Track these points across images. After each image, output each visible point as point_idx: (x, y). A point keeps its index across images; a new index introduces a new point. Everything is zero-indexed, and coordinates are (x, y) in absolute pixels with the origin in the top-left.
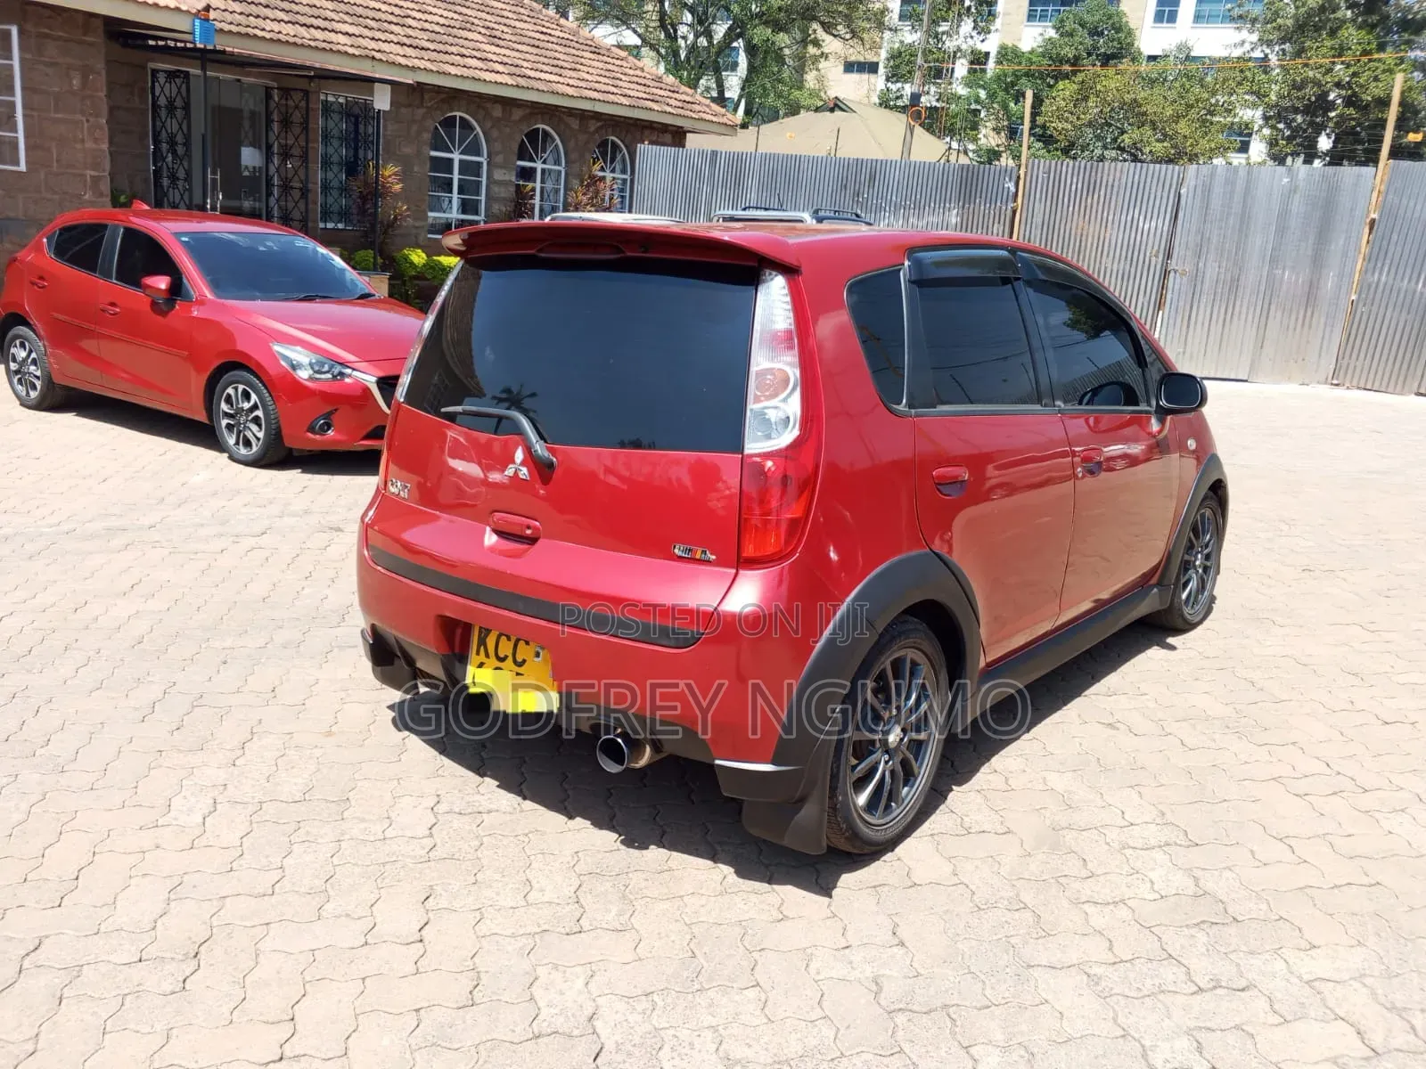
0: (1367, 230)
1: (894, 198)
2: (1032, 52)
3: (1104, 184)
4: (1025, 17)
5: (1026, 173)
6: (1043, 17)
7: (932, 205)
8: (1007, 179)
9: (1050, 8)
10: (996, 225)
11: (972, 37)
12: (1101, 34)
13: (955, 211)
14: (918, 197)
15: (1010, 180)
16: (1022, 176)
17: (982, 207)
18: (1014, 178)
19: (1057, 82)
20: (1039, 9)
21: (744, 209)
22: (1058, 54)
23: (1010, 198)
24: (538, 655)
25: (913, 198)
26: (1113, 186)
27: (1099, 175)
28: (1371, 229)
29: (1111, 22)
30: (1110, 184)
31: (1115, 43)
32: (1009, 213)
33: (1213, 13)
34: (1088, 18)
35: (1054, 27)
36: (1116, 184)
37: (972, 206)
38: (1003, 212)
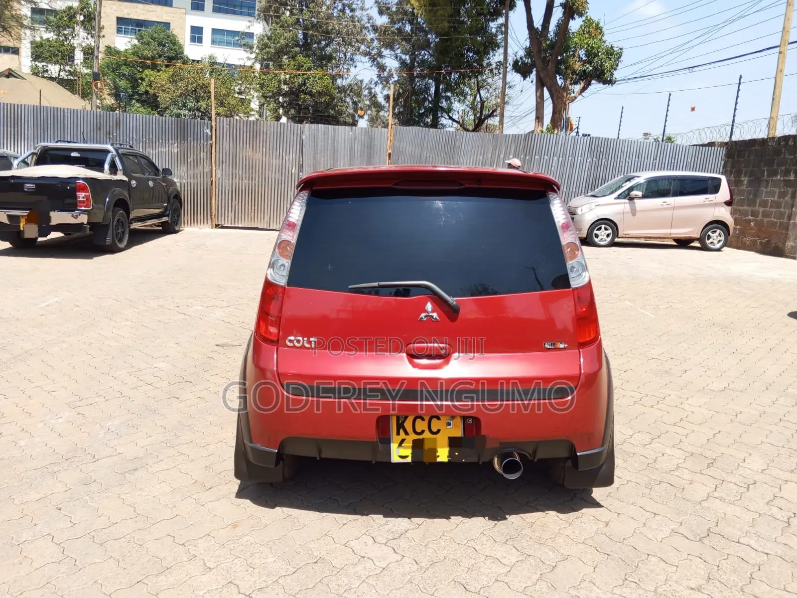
0: (388, 158)
1: (134, 136)
2: (126, 51)
3: (262, 132)
4: (115, 31)
5: (216, 125)
6: (126, 32)
7: (161, 141)
8: (205, 128)
9: (130, 28)
10: (202, 153)
11: (87, 39)
12: (164, 46)
13: (176, 145)
14: (151, 136)
15: (207, 128)
16: (214, 126)
17: (192, 143)
18: (210, 127)
19: (143, 71)
20: (123, 27)
21: (57, 142)
22: (142, 55)
23: (209, 138)
24: (449, 424)
25: (147, 137)
26: (266, 133)
27: (258, 127)
28: (389, 158)
29: (169, 39)
30: (265, 132)
31: (174, 52)
32: (209, 146)
33: (221, 40)
34: (156, 36)
35: (137, 38)
36: (268, 132)
37: (186, 142)
38: (205, 146)
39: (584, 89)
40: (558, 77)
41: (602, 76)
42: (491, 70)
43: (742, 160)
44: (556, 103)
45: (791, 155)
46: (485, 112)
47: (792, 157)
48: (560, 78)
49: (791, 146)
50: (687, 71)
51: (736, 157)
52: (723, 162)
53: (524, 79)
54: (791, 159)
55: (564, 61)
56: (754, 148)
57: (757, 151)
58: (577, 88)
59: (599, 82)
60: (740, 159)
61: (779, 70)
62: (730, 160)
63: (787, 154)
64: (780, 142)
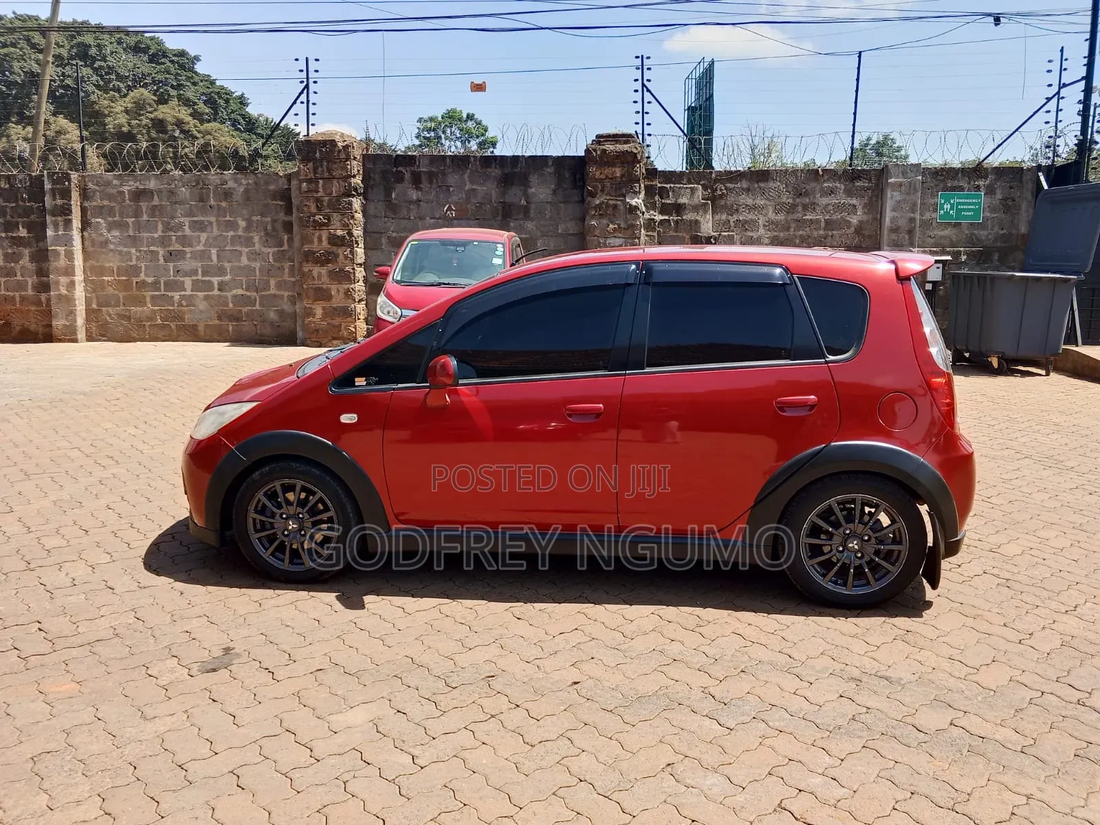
45: (9, 202)
47: (13, 205)
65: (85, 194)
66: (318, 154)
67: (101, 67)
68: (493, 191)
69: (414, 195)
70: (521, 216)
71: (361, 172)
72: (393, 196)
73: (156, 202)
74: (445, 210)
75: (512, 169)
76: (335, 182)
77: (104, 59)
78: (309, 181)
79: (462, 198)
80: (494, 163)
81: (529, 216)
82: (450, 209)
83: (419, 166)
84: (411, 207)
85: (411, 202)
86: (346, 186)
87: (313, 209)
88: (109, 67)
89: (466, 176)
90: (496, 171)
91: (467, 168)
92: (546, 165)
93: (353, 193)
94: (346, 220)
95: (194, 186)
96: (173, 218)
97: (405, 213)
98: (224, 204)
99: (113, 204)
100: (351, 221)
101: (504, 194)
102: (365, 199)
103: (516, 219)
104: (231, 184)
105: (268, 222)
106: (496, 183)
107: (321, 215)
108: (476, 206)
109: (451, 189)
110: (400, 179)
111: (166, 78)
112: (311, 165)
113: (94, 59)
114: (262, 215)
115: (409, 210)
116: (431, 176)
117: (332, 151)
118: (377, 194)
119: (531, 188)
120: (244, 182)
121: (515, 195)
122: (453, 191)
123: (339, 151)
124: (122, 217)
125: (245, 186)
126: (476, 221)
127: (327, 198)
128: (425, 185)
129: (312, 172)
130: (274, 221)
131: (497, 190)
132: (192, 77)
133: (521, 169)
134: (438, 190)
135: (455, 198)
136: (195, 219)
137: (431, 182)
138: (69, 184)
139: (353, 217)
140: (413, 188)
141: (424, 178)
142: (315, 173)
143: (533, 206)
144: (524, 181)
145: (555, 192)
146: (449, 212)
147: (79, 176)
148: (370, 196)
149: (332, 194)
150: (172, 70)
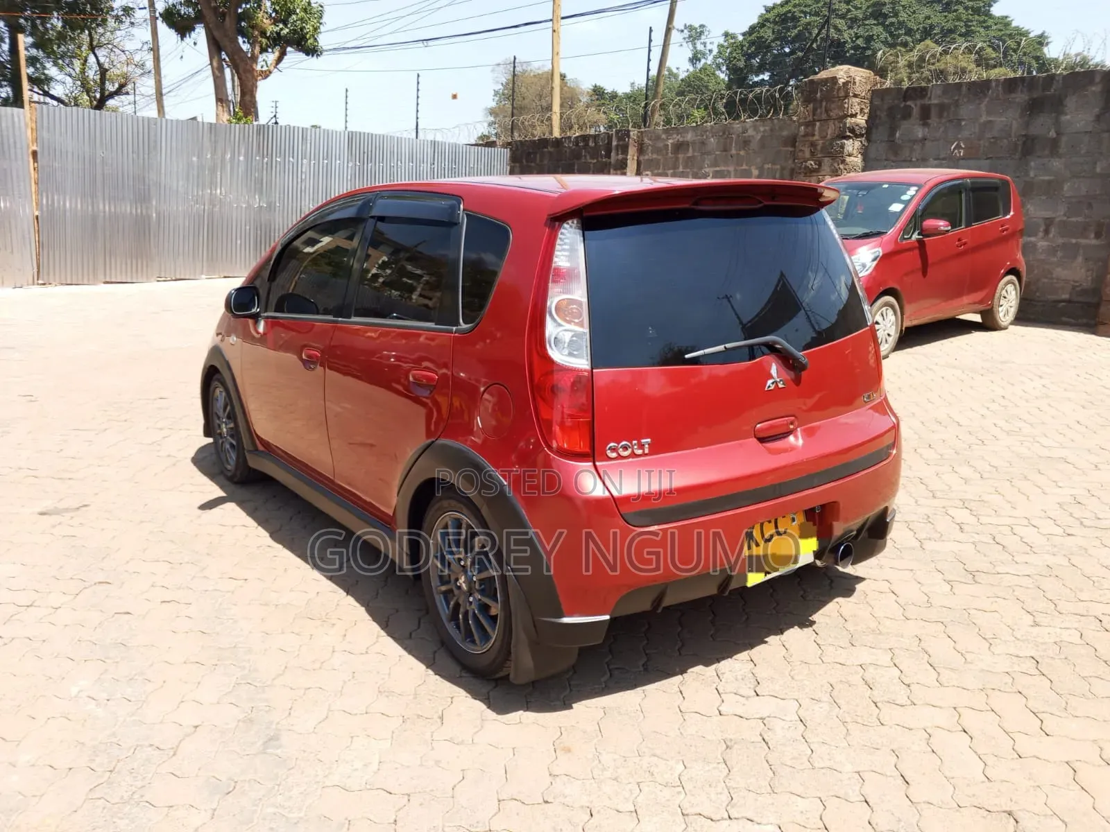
0: (31, 159)
28: (34, 158)
39: (279, 60)
40: (240, 40)
41: (304, 43)
42: (117, 18)
43: (533, 164)
44: (244, 78)
45: (593, 159)
46: (111, 88)
47: (595, 161)
48: (244, 42)
49: (591, 148)
50: (421, 44)
51: (524, 161)
52: (509, 168)
53: (182, 39)
54: (594, 163)
55: (246, 16)
56: (546, 150)
57: (550, 153)
58: (271, 57)
59: (300, 51)
60: (530, 164)
61: (555, 53)
62: (517, 165)
63: (588, 157)
64: (578, 143)
65: (641, 150)
66: (819, 94)
67: (892, 24)
68: (1014, 122)
69: (920, 132)
70: (1047, 152)
71: (867, 111)
72: (897, 135)
73: (690, 154)
74: (952, 148)
75: (1044, 90)
76: (831, 123)
77: (896, 15)
78: (807, 124)
79: (974, 133)
80: (1021, 86)
81: (1058, 152)
82: (958, 147)
83: (930, 98)
84: (915, 147)
85: (915, 141)
86: (840, 127)
87: (807, 155)
88: (899, 22)
89: (983, 106)
90: (1023, 96)
91: (985, 95)
92: (1092, 82)
93: (848, 134)
94: (836, 165)
95: (721, 136)
96: (701, 168)
97: (907, 154)
98: (742, 153)
99: (659, 157)
100: (841, 166)
101: (1027, 125)
102: (868, 140)
103: (1039, 157)
104: (751, 132)
105: (777, 169)
106: (1019, 111)
107: (812, 160)
108: (990, 142)
109: (963, 123)
110: (907, 114)
111: (956, 26)
112: (811, 106)
113: (886, 16)
114: (774, 163)
115: (912, 150)
116: (942, 108)
117: (832, 89)
118: (881, 133)
119: (1066, 114)
120: (762, 129)
121: (1043, 126)
122: (965, 125)
123: (839, 89)
124: (665, 169)
125: (762, 134)
126: (988, 161)
127: (821, 142)
128: (933, 120)
129: (811, 114)
130: (783, 169)
131: (1019, 120)
132: (985, 21)
133: (1055, 90)
134: (948, 124)
135: (966, 133)
136: (718, 169)
137: (940, 116)
138: (629, 140)
139: (843, 162)
140: (920, 125)
141: (934, 112)
142: (814, 115)
143: (1064, 139)
144: (1057, 105)
145: (1098, 118)
146: (956, 151)
147: (639, 132)
148: (874, 137)
149: (826, 137)
150: (964, 17)
